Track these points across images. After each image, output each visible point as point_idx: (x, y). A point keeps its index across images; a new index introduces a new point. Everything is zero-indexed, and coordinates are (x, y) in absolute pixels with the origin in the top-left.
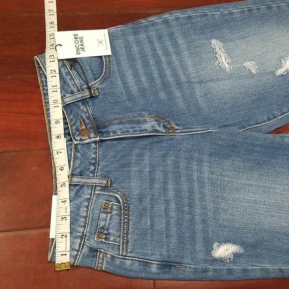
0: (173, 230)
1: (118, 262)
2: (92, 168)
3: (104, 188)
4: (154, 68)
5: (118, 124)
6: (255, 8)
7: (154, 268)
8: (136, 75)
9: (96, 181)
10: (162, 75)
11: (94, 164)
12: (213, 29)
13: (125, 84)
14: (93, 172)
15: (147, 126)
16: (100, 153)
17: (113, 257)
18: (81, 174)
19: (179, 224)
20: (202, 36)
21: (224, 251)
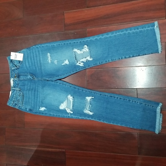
0: (33, 103)
1: (21, 107)
2: (17, 86)
3: (19, 91)
4: (33, 61)
5: (22, 76)
6: (60, 44)
7: (28, 110)
8: (28, 62)
9: (18, 89)
10: (35, 63)
11: (17, 85)
12: (49, 50)
13: (26, 64)
14: (17, 87)
15: (28, 77)
16: (19, 82)
17: (20, 106)
18: (14, 87)
19: (34, 102)
20: (46, 52)
21: (43, 109)
